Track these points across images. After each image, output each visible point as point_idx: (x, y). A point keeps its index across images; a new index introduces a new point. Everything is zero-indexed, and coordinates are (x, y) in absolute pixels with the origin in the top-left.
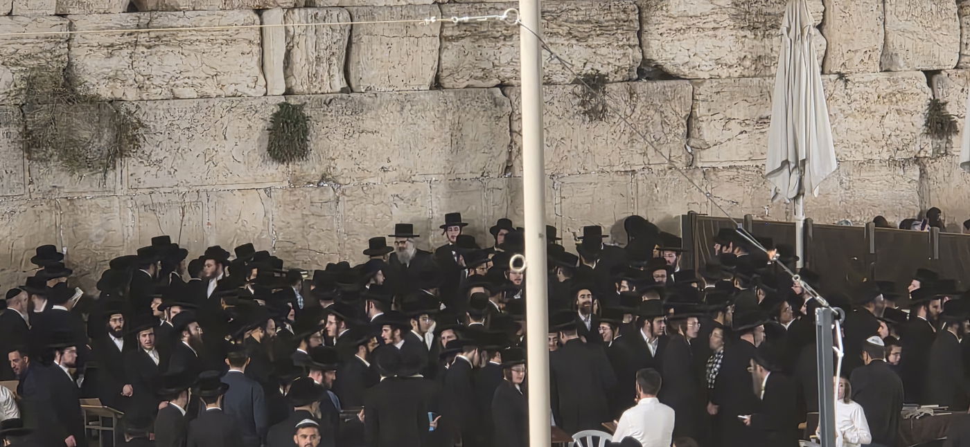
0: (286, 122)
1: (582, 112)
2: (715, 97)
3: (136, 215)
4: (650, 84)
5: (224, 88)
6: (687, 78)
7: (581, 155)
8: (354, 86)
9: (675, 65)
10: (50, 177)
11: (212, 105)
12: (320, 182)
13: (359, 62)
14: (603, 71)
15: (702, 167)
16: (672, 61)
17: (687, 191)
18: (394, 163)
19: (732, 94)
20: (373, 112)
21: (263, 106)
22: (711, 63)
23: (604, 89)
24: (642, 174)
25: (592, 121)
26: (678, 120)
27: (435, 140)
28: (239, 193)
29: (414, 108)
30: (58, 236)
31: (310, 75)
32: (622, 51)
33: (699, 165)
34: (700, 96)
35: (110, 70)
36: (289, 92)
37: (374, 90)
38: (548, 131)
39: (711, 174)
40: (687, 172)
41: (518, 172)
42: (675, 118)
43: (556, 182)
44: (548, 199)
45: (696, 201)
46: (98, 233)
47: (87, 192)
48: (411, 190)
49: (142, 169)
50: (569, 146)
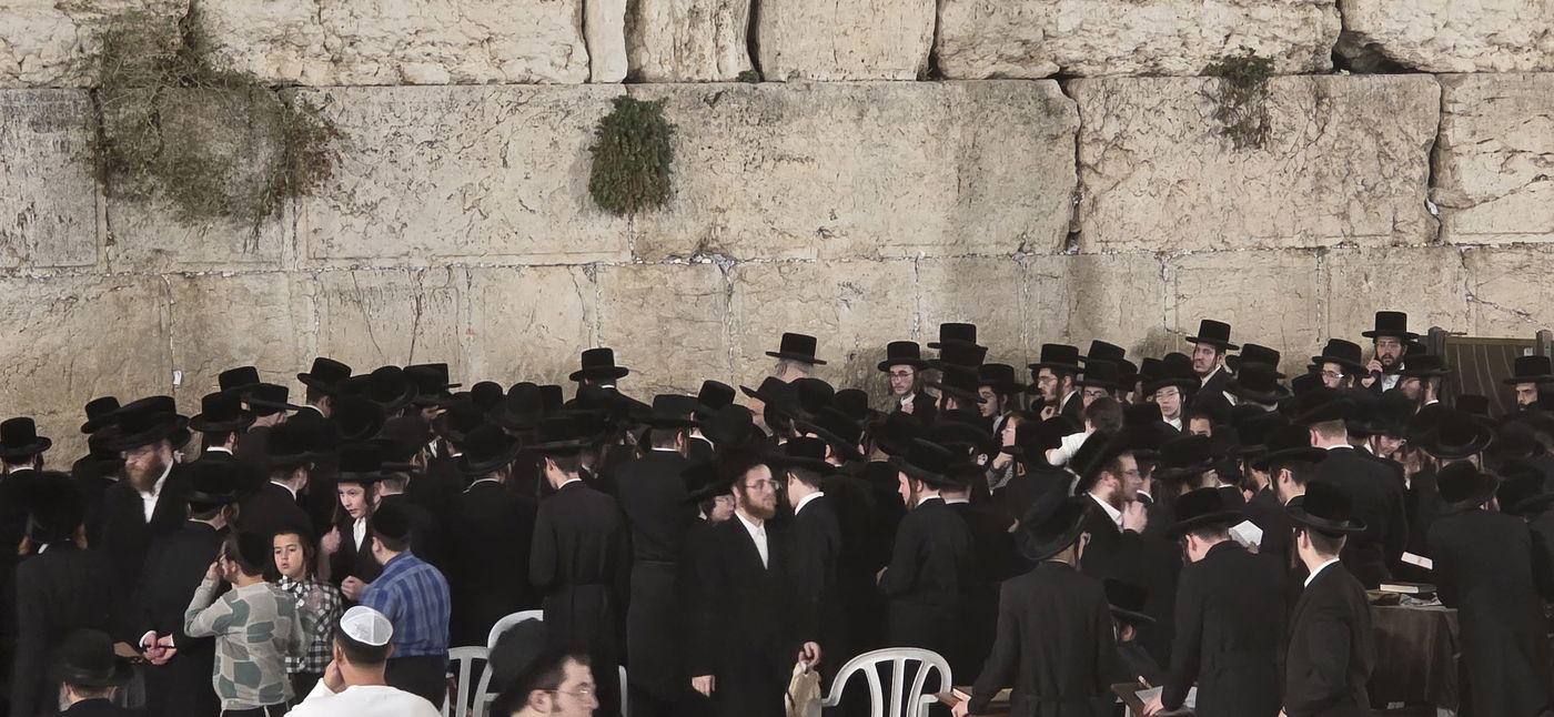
0: (626, 134)
1: (1220, 130)
2: (1487, 108)
3: (323, 310)
4: (1355, 78)
5: (505, 67)
6: (1431, 70)
7: (1218, 214)
8: (765, 69)
9: (1407, 45)
10: (150, 231)
11: (478, 99)
12: (695, 256)
13: (776, 22)
14: (1263, 52)
15: (1458, 244)
16: (1401, 37)
17: (1429, 289)
18: (844, 220)
19: (1519, 103)
20: (804, 120)
21: (582, 103)
22: (1476, 41)
23: (1264, 86)
24: (1338, 255)
25: (1239, 148)
26: (1412, 151)
27: (926, 180)
28: (532, 272)
29: (885, 114)
30: (164, 349)
31: (678, 44)
32: (1301, 14)
33: (1453, 239)
34: (1456, 105)
35: (274, 24)
36: (635, 77)
37: (806, 78)
38: (1152, 166)
39: (1477, 257)
40: (1428, 253)
41: (1091, 245)
42: (1405, 147)
43: (1168, 265)
44: (1151, 298)
45: (1445, 308)
46: (245, 345)
47: (224, 263)
48: (877, 275)
49: (336, 221)
50: (1194, 196)
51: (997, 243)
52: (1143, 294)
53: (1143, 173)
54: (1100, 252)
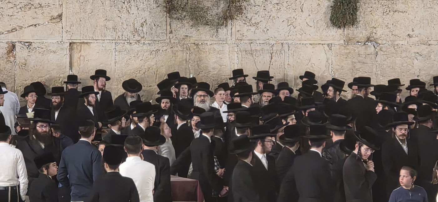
0: (342, 2)
3: (240, 56)
10: (184, 30)
12: (366, 42)
18: (416, 32)
28: (310, 46)
30: (187, 67)
46: (214, 66)
47: (208, 40)
48: (427, 50)
49: (245, 28)
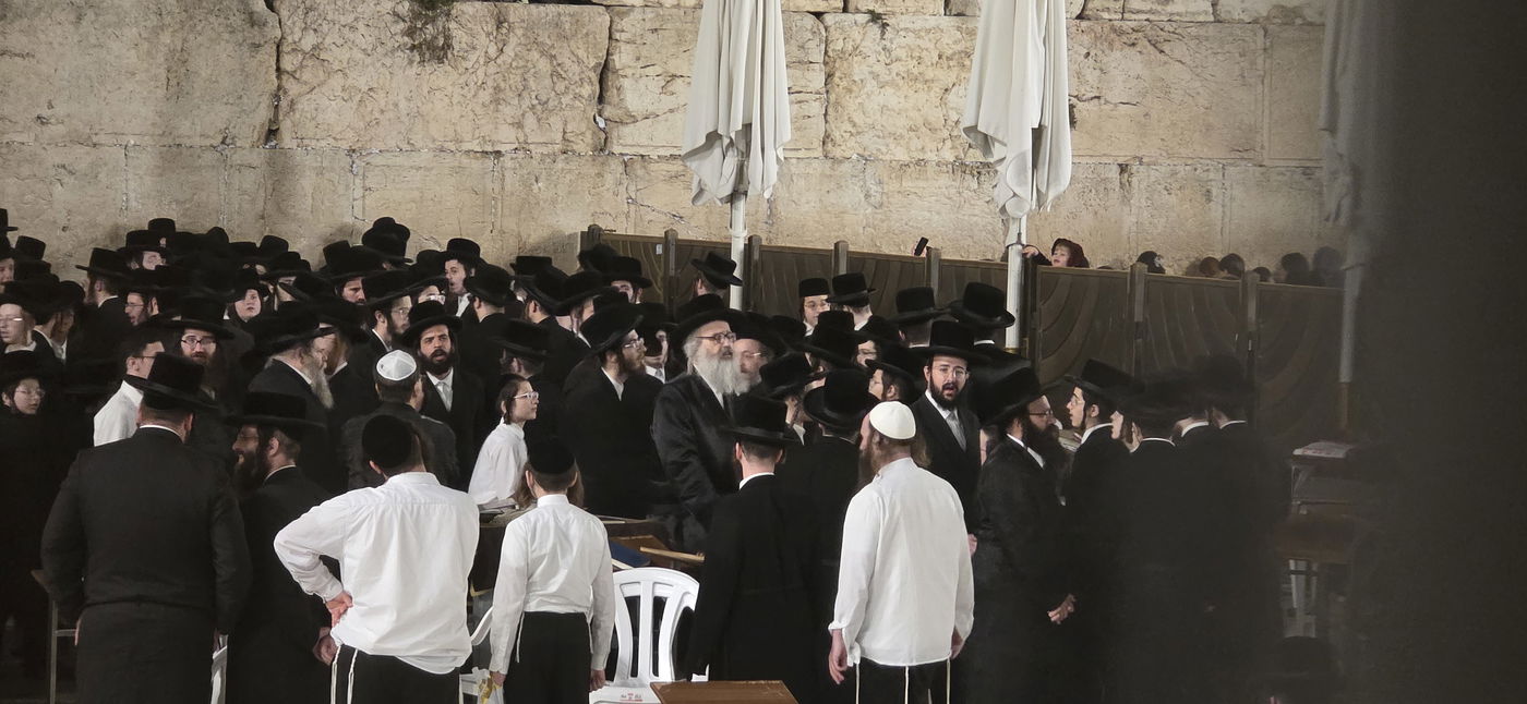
1: (408, 46)
2: (650, 38)
4: (533, 7)
6: (605, 3)
7: (405, 119)
15: (622, 154)
17: (593, 191)
19: (681, 35)
20: (25, 21)
23: (449, 10)
24: (512, 159)
25: (424, 62)
26: (583, 72)
27: (138, 77)
29: (101, 18)
33: (617, 149)
34: (623, 34)
38: (345, 75)
39: (637, 166)
40: (594, 160)
41: (287, 140)
42: (576, 68)
43: (357, 161)
44: (341, 189)
45: (607, 209)
50: (383, 103)
51: (201, 136)
52: (334, 185)
53: (337, 82)
54: (295, 147)
